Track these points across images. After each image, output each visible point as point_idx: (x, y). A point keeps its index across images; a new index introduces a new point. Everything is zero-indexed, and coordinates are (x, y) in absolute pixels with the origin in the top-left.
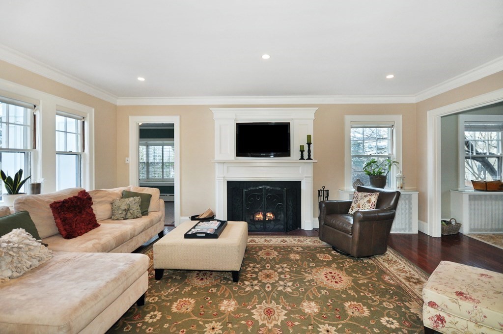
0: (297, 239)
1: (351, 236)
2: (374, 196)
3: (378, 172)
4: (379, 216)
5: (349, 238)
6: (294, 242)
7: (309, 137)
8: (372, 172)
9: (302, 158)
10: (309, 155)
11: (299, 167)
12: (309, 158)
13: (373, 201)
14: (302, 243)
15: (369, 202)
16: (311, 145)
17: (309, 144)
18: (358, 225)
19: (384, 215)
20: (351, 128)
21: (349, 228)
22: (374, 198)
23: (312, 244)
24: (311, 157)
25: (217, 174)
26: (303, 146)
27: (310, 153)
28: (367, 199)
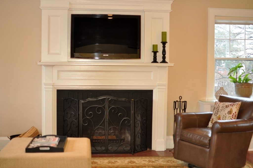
0: (147, 160)
1: (208, 150)
2: (235, 106)
3: (244, 80)
4: (237, 127)
5: (205, 152)
6: (144, 162)
7: (164, 34)
8: (238, 80)
9: (155, 61)
10: (164, 58)
11: (152, 72)
12: (164, 61)
13: (234, 112)
14: (154, 164)
15: (230, 112)
16: (167, 45)
17: (164, 43)
18: (215, 137)
19: (243, 126)
20: (216, 23)
21: (207, 141)
22: (235, 109)
23: (165, 163)
24: (167, 60)
25: (44, 81)
26: (157, 45)
27: (165, 54)
28: (228, 109)
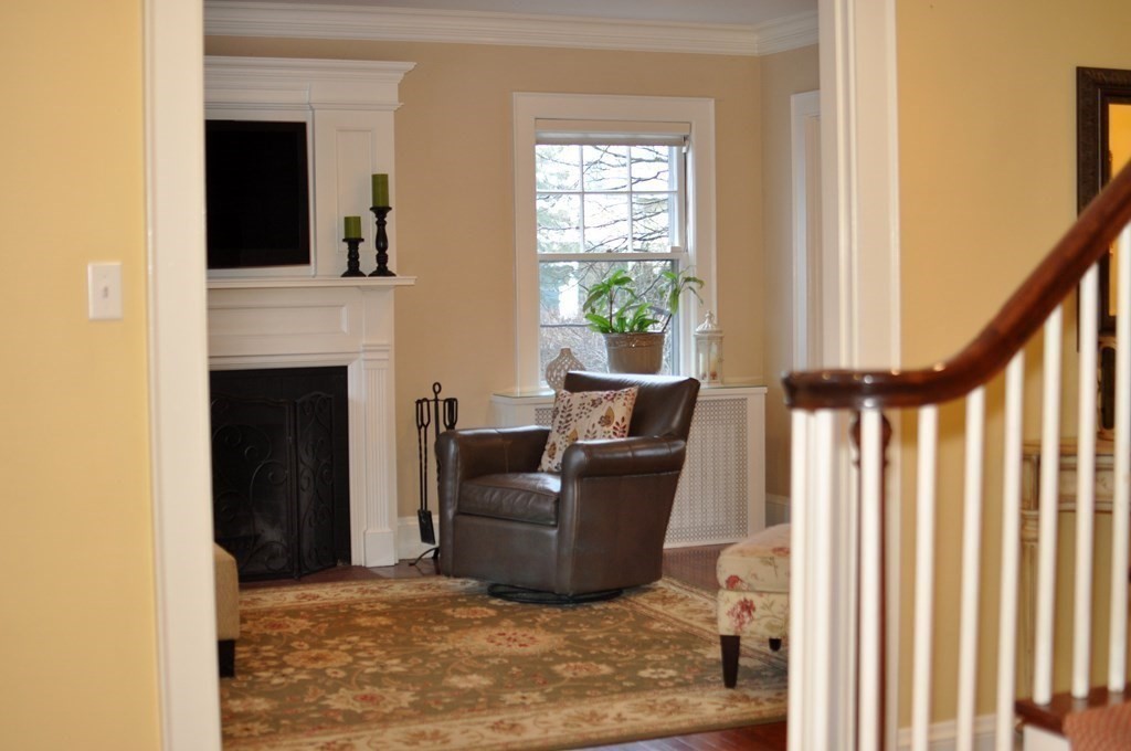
0: (355, 588)
1: (553, 533)
2: (622, 401)
3: (634, 322)
4: (635, 457)
5: (548, 538)
6: (345, 595)
7: (379, 183)
8: (614, 321)
9: (353, 270)
10: (382, 258)
11: (342, 306)
12: (382, 270)
13: (618, 418)
14: (379, 595)
15: (606, 420)
16: (390, 218)
17: (381, 211)
18: (574, 492)
19: (649, 457)
20: (540, 142)
21: (549, 507)
22: (621, 409)
23: (414, 592)
24: (391, 265)
26: (359, 219)
27: (385, 248)
28: (601, 411)
